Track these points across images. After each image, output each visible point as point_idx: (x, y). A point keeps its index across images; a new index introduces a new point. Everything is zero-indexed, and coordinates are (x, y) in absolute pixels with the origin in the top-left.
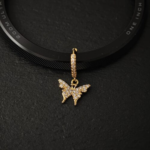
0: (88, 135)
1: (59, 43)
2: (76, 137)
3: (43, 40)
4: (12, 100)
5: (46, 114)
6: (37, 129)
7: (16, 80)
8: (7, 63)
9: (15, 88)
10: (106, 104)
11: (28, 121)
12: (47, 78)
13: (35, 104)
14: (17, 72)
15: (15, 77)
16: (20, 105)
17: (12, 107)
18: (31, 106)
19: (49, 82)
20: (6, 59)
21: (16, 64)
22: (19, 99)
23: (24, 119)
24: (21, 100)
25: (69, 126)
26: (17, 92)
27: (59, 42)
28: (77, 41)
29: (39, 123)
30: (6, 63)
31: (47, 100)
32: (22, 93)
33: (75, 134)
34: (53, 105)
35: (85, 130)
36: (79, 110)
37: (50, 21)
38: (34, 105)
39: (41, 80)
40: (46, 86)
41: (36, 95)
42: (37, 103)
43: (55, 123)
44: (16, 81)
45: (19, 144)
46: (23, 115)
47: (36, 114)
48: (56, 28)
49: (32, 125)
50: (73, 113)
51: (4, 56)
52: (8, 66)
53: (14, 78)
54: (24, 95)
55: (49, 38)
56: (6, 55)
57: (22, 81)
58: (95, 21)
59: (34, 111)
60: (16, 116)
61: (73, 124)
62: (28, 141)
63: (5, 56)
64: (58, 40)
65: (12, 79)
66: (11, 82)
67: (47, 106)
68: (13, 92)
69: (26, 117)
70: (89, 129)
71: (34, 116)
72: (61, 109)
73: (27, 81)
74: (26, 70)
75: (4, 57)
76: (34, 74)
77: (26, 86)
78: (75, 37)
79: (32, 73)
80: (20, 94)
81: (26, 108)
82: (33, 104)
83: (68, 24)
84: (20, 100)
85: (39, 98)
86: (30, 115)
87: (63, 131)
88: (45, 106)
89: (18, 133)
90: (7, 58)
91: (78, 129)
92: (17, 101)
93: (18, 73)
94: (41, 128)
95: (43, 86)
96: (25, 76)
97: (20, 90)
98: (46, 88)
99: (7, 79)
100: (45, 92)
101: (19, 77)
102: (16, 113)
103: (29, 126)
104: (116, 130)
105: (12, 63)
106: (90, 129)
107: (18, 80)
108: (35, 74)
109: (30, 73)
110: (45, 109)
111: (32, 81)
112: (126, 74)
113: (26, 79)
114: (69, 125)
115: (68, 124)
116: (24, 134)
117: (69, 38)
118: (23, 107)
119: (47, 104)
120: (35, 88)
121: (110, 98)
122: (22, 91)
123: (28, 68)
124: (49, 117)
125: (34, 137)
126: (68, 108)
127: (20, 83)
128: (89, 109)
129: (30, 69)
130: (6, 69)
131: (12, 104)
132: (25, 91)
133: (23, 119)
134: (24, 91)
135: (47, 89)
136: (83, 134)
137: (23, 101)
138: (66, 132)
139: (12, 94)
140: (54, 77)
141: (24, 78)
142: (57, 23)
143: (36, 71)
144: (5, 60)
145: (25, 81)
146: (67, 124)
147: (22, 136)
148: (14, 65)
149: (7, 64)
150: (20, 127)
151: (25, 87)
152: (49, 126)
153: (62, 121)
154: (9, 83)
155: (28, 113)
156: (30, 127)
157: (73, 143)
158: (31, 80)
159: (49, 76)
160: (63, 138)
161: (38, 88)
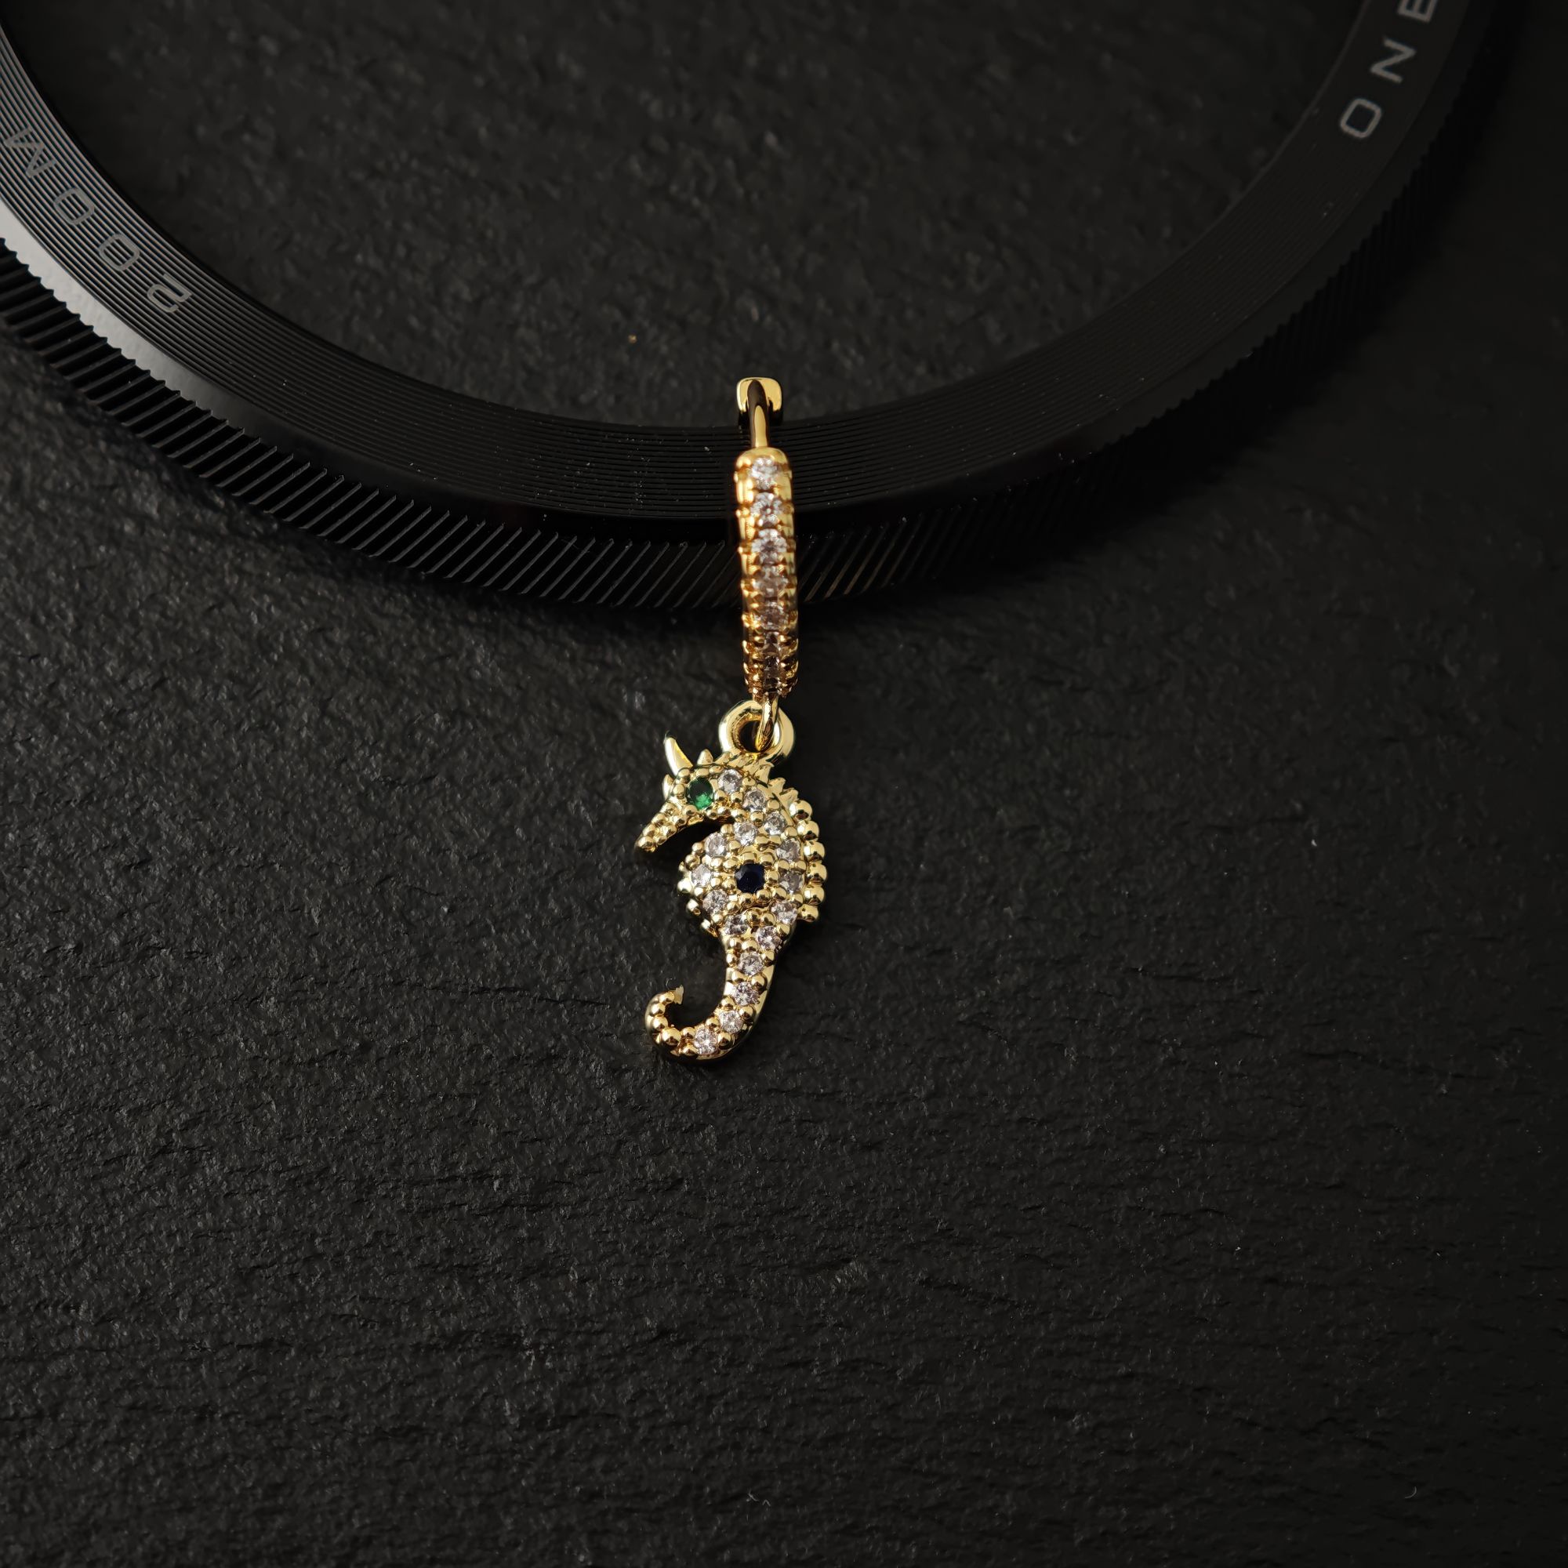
0: (766, 1431)
1: (633, 350)
2: (642, 1432)
3: (466, 294)
4: (31, 929)
5: (370, 1133)
6: (245, 1277)
7: (109, 702)
8: (43, 504)
9: (88, 797)
10: (1023, 1120)
11: (162, 1185)
12: (440, 737)
13: (270, 1006)
14: (133, 618)
15: (100, 667)
16: (112, 992)
17: (17, 998)
18: (220, 1018)
19: (451, 779)
20: (35, 456)
21: (128, 528)
22: (107, 923)
23: (120, 1158)
24: (124, 943)
25: (581, 1294)
26: (96, 841)
27: (641, 334)
28: (836, 345)
29: (276, 1222)
30: (28, 505)
31: (398, 984)
32: (146, 860)
33: (640, 1394)
34: (458, 1039)
35: (750, 1368)
36: (723, 1141)
37: (576, 71)
38: (259, 1015)
39: (374, 749)
40: (410, 825)
41: (299, 908)
42: (285, 1002)
43: (449, 1251)
44: (109, 717)
45: (39, 1416)
46: (124, 1112)
47: (257, 1122)
48: (635, 166)
49: (198, 1235)
50: (650, 1170)
51: (21, 418)
52: (48, 538)
53: (93, 681)
54: (169, 888)
55: (531, 280)
56: (39, 411)
57: (170, 724)
58: (1070, 139)
59: (241, 1078)
60: (45, 1105)
61: (629, 1283)
62: (127, 1399)
63: (31, 416)
64: (628, 313)
65: (63, 687)
66: (53, 728)
67: (395, 1050)
68: (54, 839)
69: (152, 1134)
70: (794, 1365)
71: (238, 1139)
72: (538, 1098)
73: (226, 733)
74: (230, 608)
75: (15, 427)
76: (304, 670)
77: (203, 791)
78: (821, 304)
79: (289, 653)
80: (122, 870)
81: (169, 1032)
82: (252, 1002)
83: (771, 139)
84: (115, 940)
85: (322, 940)
86: (194, 1122)
87: (510, 1344)
88: (365, 1047)
89: (45, 1293)
90: (49, 443)
91: (680, 1343)
92: (78, 949)
93: (144, 636)
94: (293, 1277)
95: (382, 815)
96: (206, 676)
97: (136, 830)
98: (414, 842)
99: (17, 687)
100: (391, 885)
101: (141, 678)
102: (52, 1073)
103: (171, 1235)
104: (1076, 1423)
105: (88, 510)
106: (807, 1363)
107: (133, 716)
108: (324, 670)
109: (263, 645)
110: (362, 1077)
111: (279, 745)
112: (1298, 806)
113: (218, 713)
114: (592, 1290)
115: (582, 1281)
116: (103, 1321)
117: (755, 313)
118: (138, 1019)
119: (395, 1029)
120: (291, 823)
121: (1071, 1053)
122: (155, 837)
123: (261, 591)
124: (395, 1165)
125: (204, 1370)
126: (611, 1095)
127: (149, 753)
128: (832, 1139)
129: (278, 600)
130: (19, 562)
131: (26, 973)
132: (189, 843)
133: (114, 1148)
134: (170, 842)
135: (422, 853)
136: (718, 1408)
137: (143, 956)
138: (541, 1360)
139: (43, 860)
140: (515, 728)
141: (196, 695)
142: (655, 108)
143: (338, 636)
144: (27, 469)
145: (205, 735)
146: (565, 1272)
147: (81, 1335)
148: (114, 539)
149: (39, 515)
150: (75, 1242)
151: (195, 797)
152: (380, 1270)
153: (523, 1233)
154: (29, 729)
155: (176, 1097)
156: (180, 1250)
157: (592, 1496)
158: (264, 727)
159: (465, 716)
160: (505, 1425)
161: (323, 833)
